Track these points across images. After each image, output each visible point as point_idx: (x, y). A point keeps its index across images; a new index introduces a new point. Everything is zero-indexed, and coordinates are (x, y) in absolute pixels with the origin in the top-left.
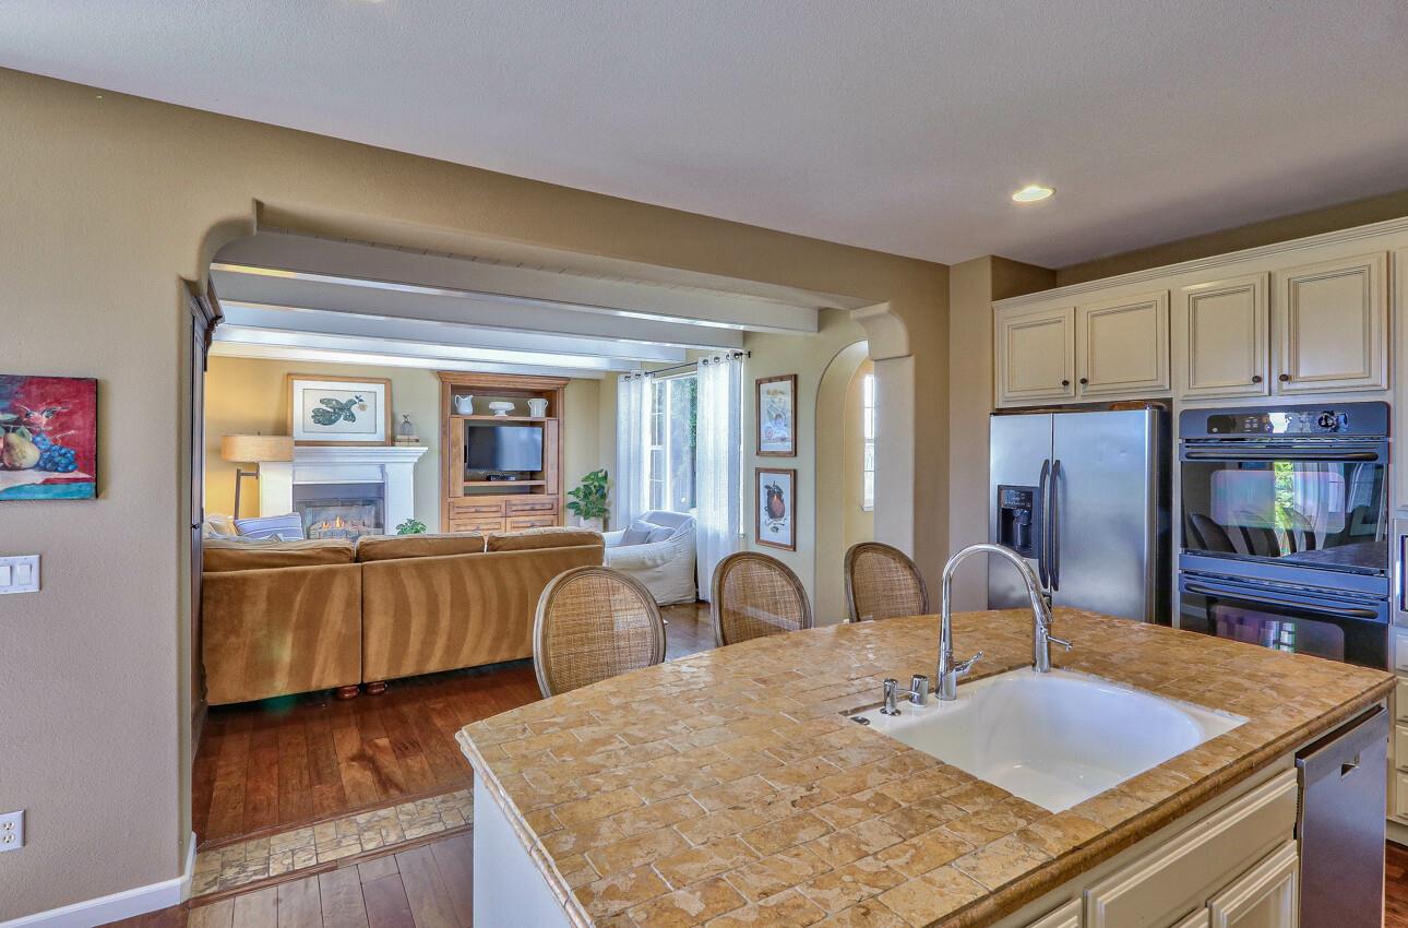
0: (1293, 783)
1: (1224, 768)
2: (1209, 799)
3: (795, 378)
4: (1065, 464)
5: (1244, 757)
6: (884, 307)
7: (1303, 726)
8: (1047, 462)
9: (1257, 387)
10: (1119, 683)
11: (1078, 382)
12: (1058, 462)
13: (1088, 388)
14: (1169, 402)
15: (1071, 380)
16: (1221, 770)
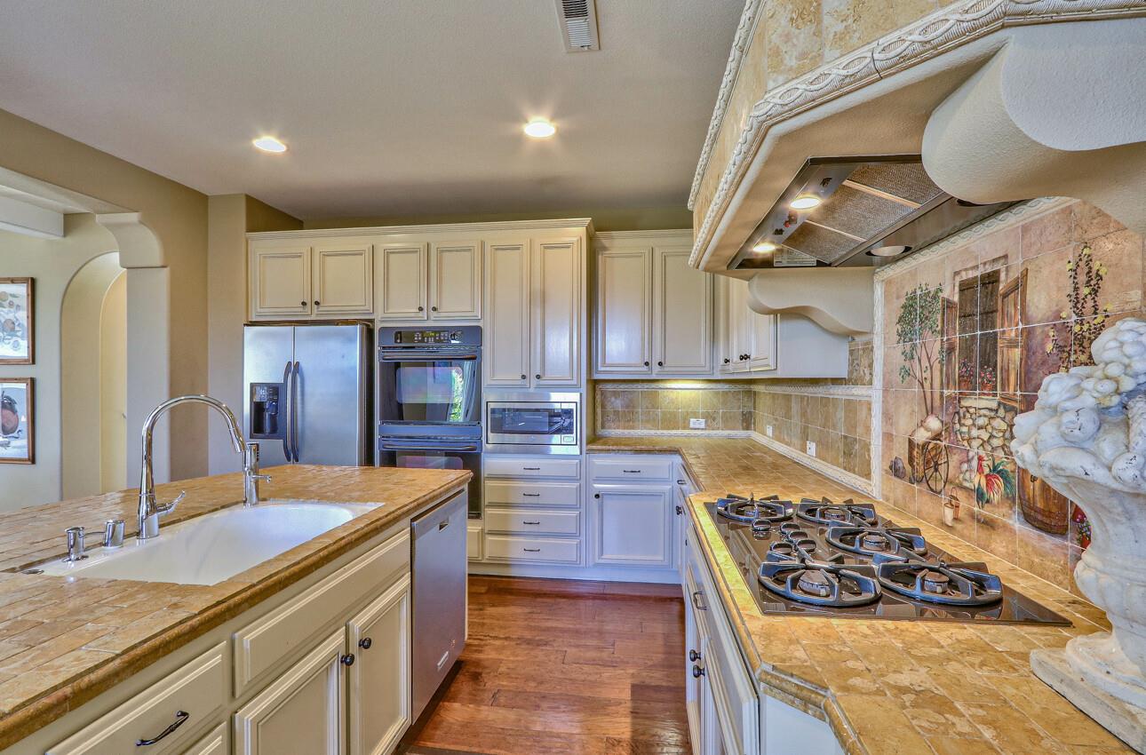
0: (408, 536)
1: (358, 530)
2: (345, 552)
3: (33, 283)
4: (303, 365)
5: (372, 523)
6: (133, 217)
7: (414, 501)
8: (290, 363)
9: (421, 314)
10: (309, 501)
11: (313, 304)
12: (298, 363)
13: (321, 309)
14: (372, 321)
15: (308, 301)
16: (355, 532)
